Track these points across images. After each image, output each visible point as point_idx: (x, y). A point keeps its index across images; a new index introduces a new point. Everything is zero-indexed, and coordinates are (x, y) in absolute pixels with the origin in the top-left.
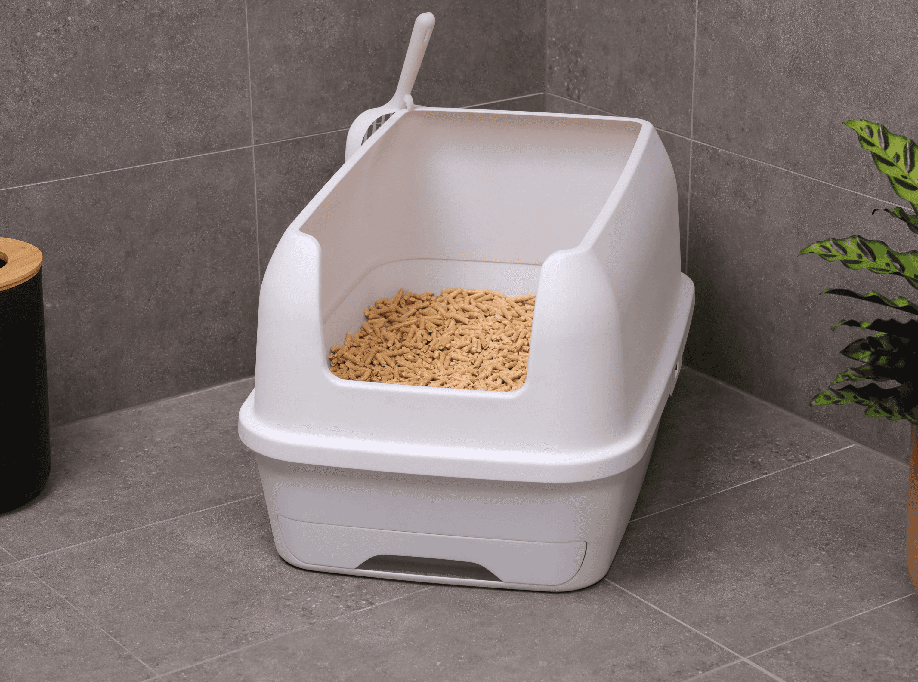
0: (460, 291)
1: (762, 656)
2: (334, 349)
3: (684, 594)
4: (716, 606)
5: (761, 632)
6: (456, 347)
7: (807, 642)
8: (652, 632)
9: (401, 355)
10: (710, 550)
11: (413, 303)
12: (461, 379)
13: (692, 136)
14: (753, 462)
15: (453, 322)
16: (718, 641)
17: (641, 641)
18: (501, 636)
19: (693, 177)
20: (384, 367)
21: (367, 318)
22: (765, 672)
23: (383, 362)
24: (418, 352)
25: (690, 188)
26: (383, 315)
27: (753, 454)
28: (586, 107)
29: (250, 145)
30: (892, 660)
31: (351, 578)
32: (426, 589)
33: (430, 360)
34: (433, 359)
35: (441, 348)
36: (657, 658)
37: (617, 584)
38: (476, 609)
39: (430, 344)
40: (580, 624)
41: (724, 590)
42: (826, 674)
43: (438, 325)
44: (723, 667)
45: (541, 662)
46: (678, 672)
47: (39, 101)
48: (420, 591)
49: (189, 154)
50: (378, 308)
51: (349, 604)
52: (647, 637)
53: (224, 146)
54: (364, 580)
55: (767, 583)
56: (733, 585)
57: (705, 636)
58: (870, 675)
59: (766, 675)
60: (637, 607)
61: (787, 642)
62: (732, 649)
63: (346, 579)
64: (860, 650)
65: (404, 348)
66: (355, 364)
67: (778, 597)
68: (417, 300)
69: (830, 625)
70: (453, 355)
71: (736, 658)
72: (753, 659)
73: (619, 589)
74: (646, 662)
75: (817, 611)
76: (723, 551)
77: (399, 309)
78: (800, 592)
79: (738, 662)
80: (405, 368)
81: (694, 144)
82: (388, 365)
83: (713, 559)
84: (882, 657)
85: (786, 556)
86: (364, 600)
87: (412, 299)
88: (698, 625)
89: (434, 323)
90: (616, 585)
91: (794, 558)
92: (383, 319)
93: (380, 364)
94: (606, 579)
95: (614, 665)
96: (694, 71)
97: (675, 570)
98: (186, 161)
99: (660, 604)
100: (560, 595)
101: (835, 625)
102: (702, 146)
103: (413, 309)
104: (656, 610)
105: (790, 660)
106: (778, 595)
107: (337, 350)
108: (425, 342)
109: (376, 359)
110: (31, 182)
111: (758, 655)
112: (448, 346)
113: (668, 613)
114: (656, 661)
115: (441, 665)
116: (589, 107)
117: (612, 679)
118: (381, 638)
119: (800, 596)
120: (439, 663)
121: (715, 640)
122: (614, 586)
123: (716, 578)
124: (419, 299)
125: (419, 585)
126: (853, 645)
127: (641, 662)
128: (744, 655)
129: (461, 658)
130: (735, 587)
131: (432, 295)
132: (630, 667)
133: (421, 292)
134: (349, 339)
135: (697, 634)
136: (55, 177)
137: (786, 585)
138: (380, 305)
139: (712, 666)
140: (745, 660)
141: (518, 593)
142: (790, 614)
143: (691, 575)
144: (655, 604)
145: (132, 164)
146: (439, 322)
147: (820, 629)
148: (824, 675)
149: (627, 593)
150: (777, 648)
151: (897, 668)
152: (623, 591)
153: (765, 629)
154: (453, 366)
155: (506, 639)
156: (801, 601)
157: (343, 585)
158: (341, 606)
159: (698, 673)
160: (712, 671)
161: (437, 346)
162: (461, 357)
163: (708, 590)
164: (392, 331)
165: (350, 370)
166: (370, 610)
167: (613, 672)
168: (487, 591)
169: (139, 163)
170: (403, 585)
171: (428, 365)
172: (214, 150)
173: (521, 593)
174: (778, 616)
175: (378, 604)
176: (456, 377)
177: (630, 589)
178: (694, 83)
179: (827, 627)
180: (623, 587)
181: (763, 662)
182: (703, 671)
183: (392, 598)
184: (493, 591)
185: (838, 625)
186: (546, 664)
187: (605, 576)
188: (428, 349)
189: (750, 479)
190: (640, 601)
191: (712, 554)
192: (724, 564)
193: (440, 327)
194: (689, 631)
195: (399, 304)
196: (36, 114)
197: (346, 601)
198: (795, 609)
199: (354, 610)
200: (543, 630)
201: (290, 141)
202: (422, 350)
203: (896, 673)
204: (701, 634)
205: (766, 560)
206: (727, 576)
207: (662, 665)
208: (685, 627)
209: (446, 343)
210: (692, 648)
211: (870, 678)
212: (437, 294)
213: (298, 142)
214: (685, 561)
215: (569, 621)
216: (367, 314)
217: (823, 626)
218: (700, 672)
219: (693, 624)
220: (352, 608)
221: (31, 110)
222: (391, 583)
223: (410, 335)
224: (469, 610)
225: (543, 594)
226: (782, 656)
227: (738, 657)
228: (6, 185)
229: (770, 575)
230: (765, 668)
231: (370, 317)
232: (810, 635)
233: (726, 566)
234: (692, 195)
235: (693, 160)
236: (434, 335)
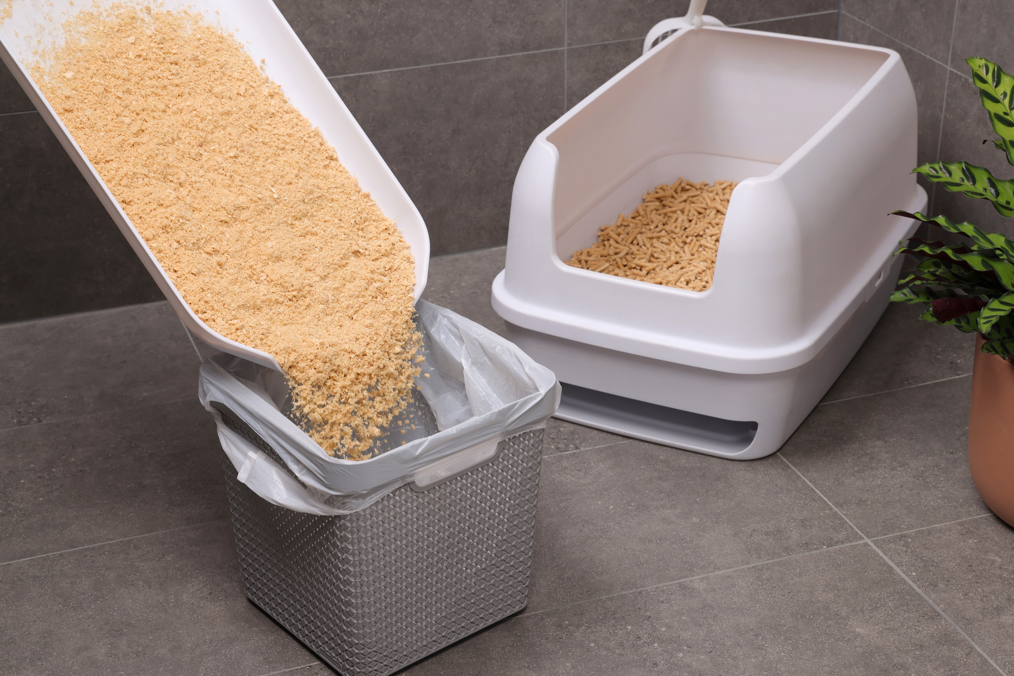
0: (729, 183)
1: (884, 540)
2: (603, 228)
3: (840, 476)
4: (863, 490)
5: (892, 519)
6: (708, 235)
7: (930, 533)
8: (798, 506)
9: (658, 238)
10: (879, 439)
11: (688, 190)
12: (698, 265)
13: (949, 64)
14: (951, 363)
15: (714, 212)
16: (851, 521)
17: (786, 512)
18: (671, 492)
19: (947, 101)
20: (641, 247)
21: (644, 200)
22: (881, 554)
23: (641, 243)
24: (674, 236)
25: (944, 110)
26: (660, 199)
27: (955, 355)
28: (870, 28)
29: (563, 46)
30: (999, 560)
31: (570, 424)
32: (626, 442)
33: (682, 245)
34: (685, 243)
35: (695, 234)
36: (793, 529)
37: (786, 458)
38: (659, 465)
39: (687, 230)
40: (740, 490)
41: (876, 476)
42: (935, 564)
43: (700, 213)
44: (846, 545)
45: (694, 519)
46: (806, 543)
47: (387, 4)
48: (620, 443)
49: (510, 53)
50: (657, 193)
51: (560, 446)
52: (793, 509)
53: (540, 47)
54: (579, 427)
55: (917, 476)
56: (886, 473)
57: (843, 516)
58: (974, 571)
59: (881, 557)
60: (794, 482)
61: (912, 531)
62: (861, 531)
63: (565, 424)
64: (974, 547)
65: (664, 232)
66: (617, 243)
67: (921, 489)
68: (692, 188)
69: (957, 521)
70: (703, 242)
71: (861, 538)
72: (875, 542)
73: (786, 463)
74: (782, 531)
75: (951, 506)
76: (890, 442)
77: (675, 195)
78: (943, 487)
79: (861, 542)
80: (659, 250)
81: (951, 71)
82: (644, 245)
83: (878, 448)
84: (992, 556)
85: (945, 453)
86: (573, 444)
87: (688, 187)
88: (839, 505)
89: (697, 211)
90: (785, 460)
91: (951, 455)
92: (657, 203)
93: (638, 244)
94: (778, 454)
95: (754, 530)
96: (957, 6)
97: (841, 453)
98: (508, 58)
99: (815, 482)
100: (733, 462)
101: (962, 522)
102: (957, 74)
103: (685, 196)
104: (809, 487)
105: (907, 547)
106: (922, 488)
107: (606, 229)
108: (683, 228)
109: (637, 239)
110: (378, 70)
111: (882, 539)
112: (701, 233)
113: (819, 490)
114: (791, 531)
115: (612, 509)
116: (872, 27)
117: (748, 541)
118: (573, 479)
119: (941, 491)
120: (611, 507)
121: (850, 520)
122: (782, 460)
123: (874, 465)
124: (694, 187)
125: (621, 438)
126: (970, 541)
127: (778, 531)
128: (869, 537)
129: (631, 506)
130: (887, 475)
131: (706, 185)
132: (767, 534)
133: (697, 181)
134: (621, 219)
135: (836, 512)
136: (397, 66)
137: (933, 479)
138: (658, 190)
139: (837, 543)
140: (869, 541)
141: (699, 455)
142: (926, 506)
143: (853, 459)
144: (811, 481)
145: (462, 59)
146: (702, 210)
147: (946, 524)
148: (932, 565)
149: (791, 469)
150: (900, 535)
151: (1001, 568)
152: (788, 466)
153: (897, 517)
154: (701, 252)
155: (673, 495)
156: (940, 496)
157: (561, 429)
158: (553, 447)
159: (823, 547)
160: (836, 547)
161: (692, 233)
162: (708, 245)
163: (863, 475)
164: (660, 215)
165: (612, 247)
166: (574, 453)
167: (751, 535)
168: (674, 450)
169: (467, 58)
170: (609, 435)
171: (677, 249)
172: (532, 50)
173: (702, 456)
174: (914, 507)
175: (582, 449)
176: (695, 264)
177: (795, 465)
178: (955, 17)
179: (953, 522)
180: (790, 462)
181: (883, 546)
182: (828, 546)
183: (595, 446)
184: (680, 451)
185: (964, 522)
186: (698, 520)
187: (778, 451)
188: (683, 235)
189: (943, 378)
190: (799, 476)
191: (879, 443)
192: (886, 453)
193: (701, 216)
194: (831, 509)
195: (676, 191)
196: (385, 15)
197: (558, 443)
198: (932, 502)
199: (561, 452)
200: (707, 490)
201: (598, 45)
202: (678, 235)
203: (998, 572)
204: (840, 513)
205: (925, 455)
206: (884, 465)
207: (794, 536)
208: (829, 505)
209: (700, 231)
210: (827, 525)
211: (973, 573)
212: (711, 184)
213: (605, 46)
214: (853, 446)
215: (732, 486)
216: (644, 197)
217: (950, 521)
218: (825, 547)
219: (837, 504)
220: (561, 450)
221: (381, 12)
222: (600, 432)
223: (673, 220)
224: (653, 465)
225: (719, 460)
226: (902, 542)
227: (863, 538)
228: (358, 72)
229: (922, 468)
230: (883, 551)
231: (646, 200)
232: (935, 527)
233: (887, 455)
234: (945, 117)
235: (948, 86)
236: (693, 222)
